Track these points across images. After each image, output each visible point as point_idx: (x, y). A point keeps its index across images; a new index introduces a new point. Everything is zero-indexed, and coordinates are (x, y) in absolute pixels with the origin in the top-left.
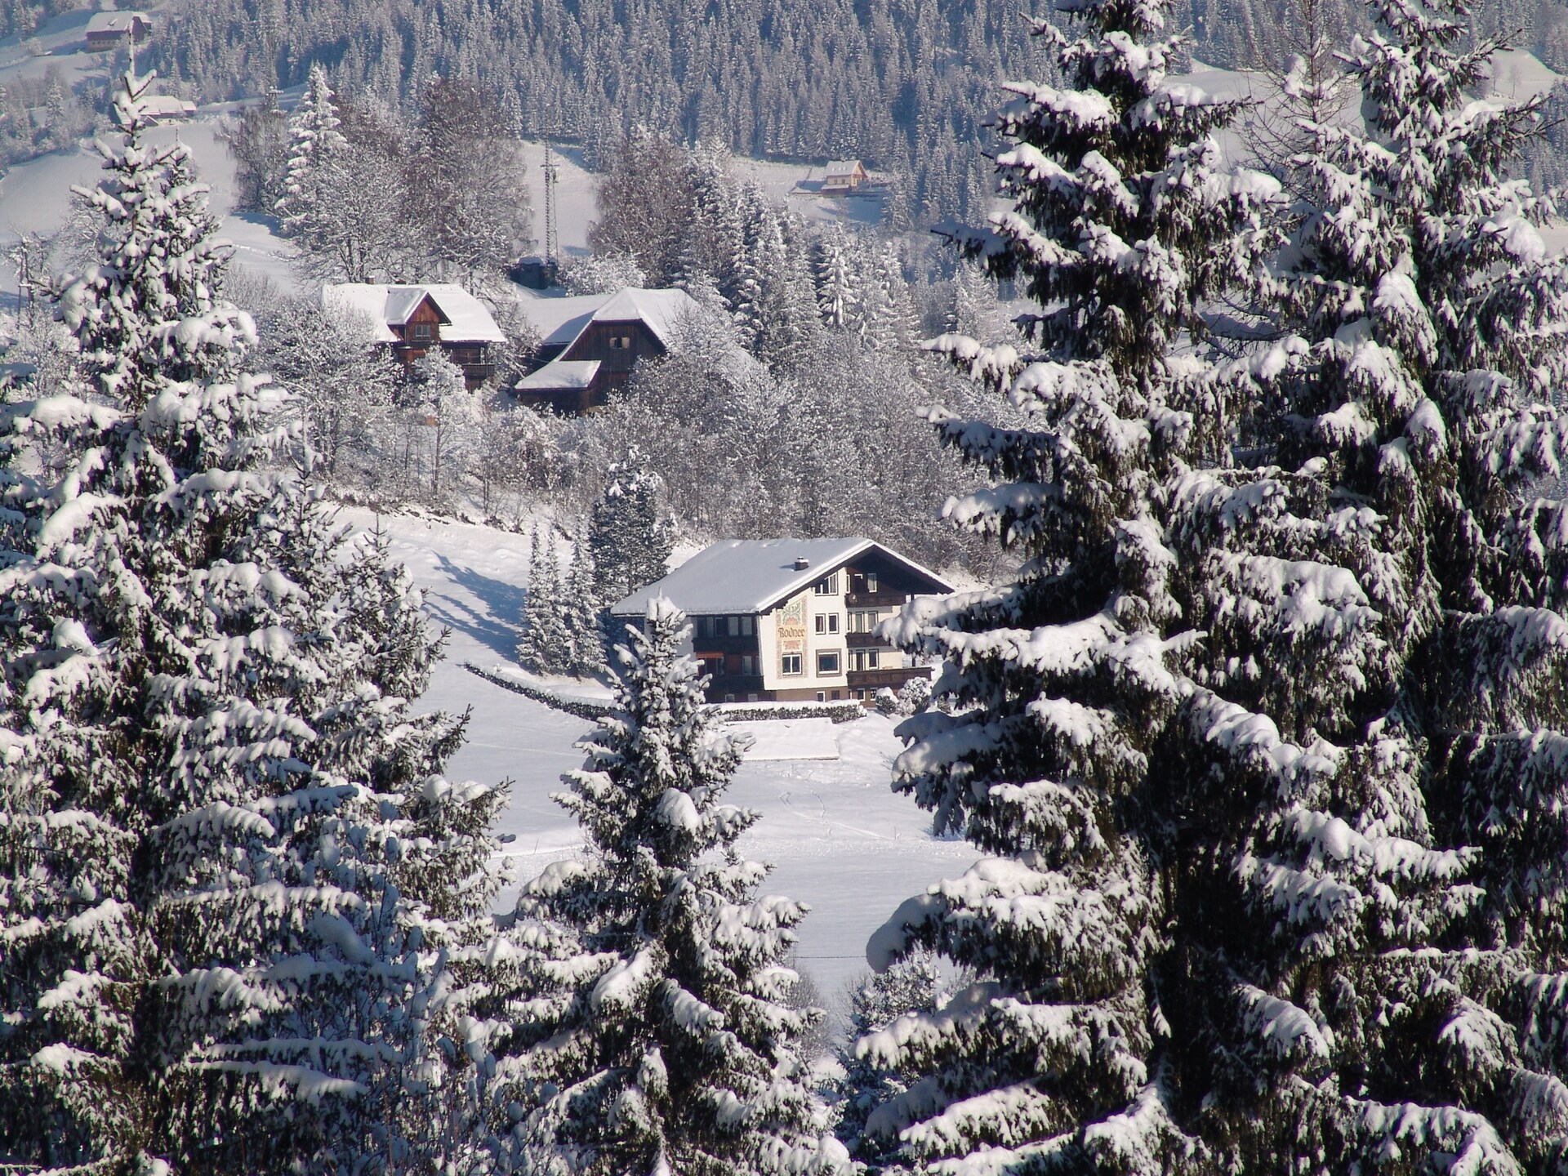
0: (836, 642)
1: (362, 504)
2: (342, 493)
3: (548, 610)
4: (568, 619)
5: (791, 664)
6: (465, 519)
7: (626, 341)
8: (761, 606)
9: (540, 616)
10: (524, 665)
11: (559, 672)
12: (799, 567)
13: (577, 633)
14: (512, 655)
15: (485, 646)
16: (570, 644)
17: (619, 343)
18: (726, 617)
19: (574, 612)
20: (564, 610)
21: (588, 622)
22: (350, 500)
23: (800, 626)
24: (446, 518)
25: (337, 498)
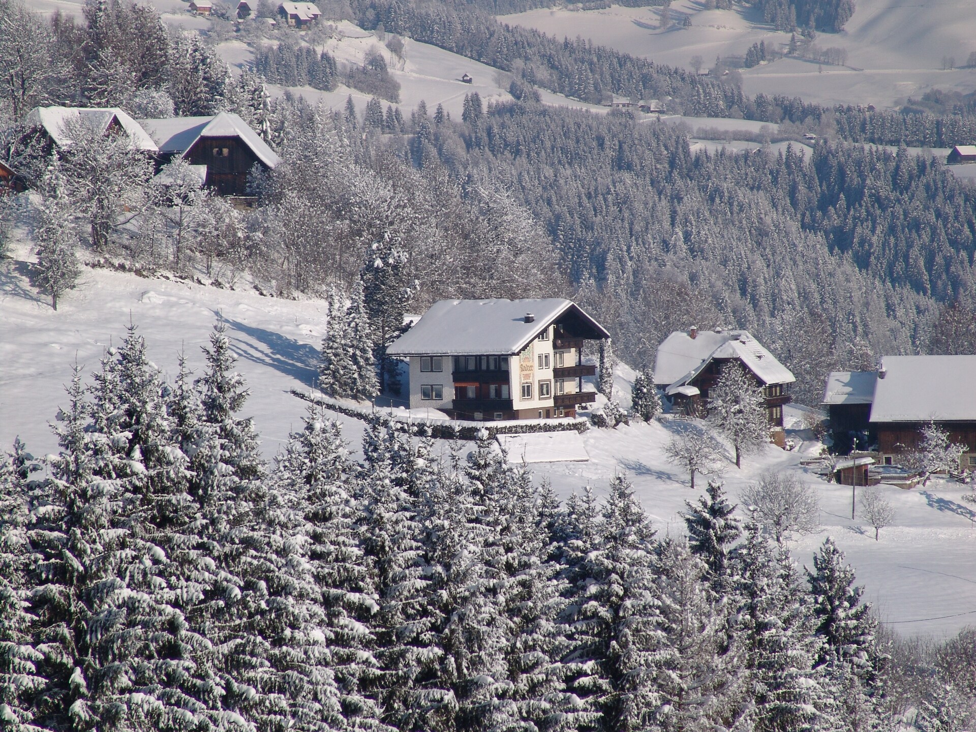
0: (548, 374)
1: (130, 270)
2: (116, 262)
3: (340, 351)
4: (354, 357)
5: (526, 391)
6: (199, 282)
7: (225, 151)
8: (516, 349)
9: (336, 355)
10: (324, 391)
11: (347, 396)
12: (528, 320)
13: (360, 367)
14: (317, 385)
15: (291, 378)
16: (356, 376)
17: (220, 152)
18: (480, 356)
19: (358, 353)
20: (351, 350)
21: (367, 359)
22: (122, 267)
23: (529, 364)
24: (186, 281)
25: (113, 265)
